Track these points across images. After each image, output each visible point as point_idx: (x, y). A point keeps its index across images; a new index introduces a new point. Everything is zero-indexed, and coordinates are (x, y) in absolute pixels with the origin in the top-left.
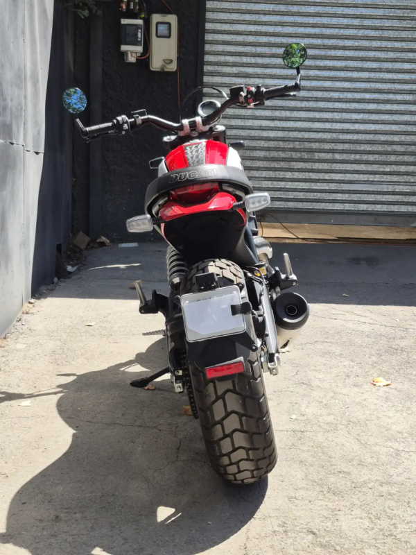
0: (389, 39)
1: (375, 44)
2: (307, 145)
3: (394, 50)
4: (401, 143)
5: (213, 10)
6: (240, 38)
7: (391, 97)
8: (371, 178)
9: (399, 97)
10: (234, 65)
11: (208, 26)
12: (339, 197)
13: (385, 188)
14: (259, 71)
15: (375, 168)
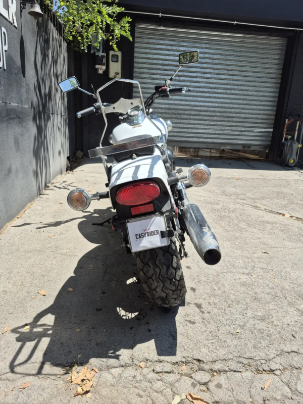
0: (215, 64)
1: (210, 66)
2: (179, 112)
3: (217, 69)
4: (219, 112)
5: (138, 48)
6: (150, 61)
7: (216, 90)
8: (206, 127)
9: (219, 91)
10: (148, 73)
11: (136, 55)
12: (192, 135)
13: (211, 131)
14: (158, 77)
15: (207, 122)
